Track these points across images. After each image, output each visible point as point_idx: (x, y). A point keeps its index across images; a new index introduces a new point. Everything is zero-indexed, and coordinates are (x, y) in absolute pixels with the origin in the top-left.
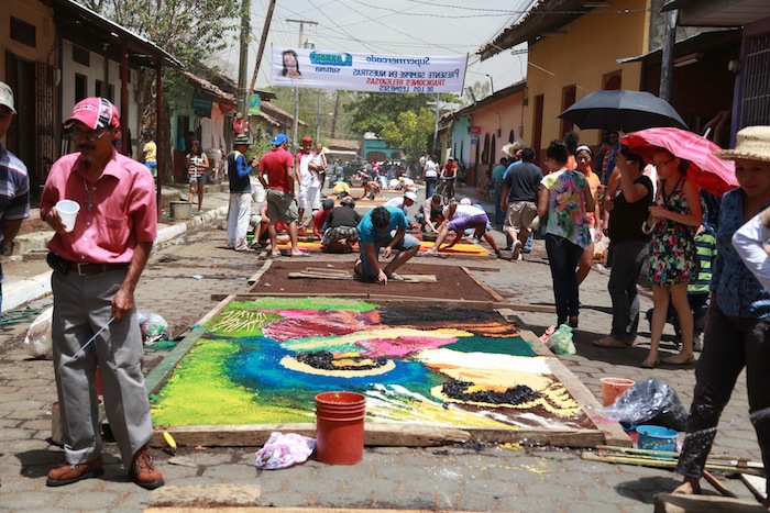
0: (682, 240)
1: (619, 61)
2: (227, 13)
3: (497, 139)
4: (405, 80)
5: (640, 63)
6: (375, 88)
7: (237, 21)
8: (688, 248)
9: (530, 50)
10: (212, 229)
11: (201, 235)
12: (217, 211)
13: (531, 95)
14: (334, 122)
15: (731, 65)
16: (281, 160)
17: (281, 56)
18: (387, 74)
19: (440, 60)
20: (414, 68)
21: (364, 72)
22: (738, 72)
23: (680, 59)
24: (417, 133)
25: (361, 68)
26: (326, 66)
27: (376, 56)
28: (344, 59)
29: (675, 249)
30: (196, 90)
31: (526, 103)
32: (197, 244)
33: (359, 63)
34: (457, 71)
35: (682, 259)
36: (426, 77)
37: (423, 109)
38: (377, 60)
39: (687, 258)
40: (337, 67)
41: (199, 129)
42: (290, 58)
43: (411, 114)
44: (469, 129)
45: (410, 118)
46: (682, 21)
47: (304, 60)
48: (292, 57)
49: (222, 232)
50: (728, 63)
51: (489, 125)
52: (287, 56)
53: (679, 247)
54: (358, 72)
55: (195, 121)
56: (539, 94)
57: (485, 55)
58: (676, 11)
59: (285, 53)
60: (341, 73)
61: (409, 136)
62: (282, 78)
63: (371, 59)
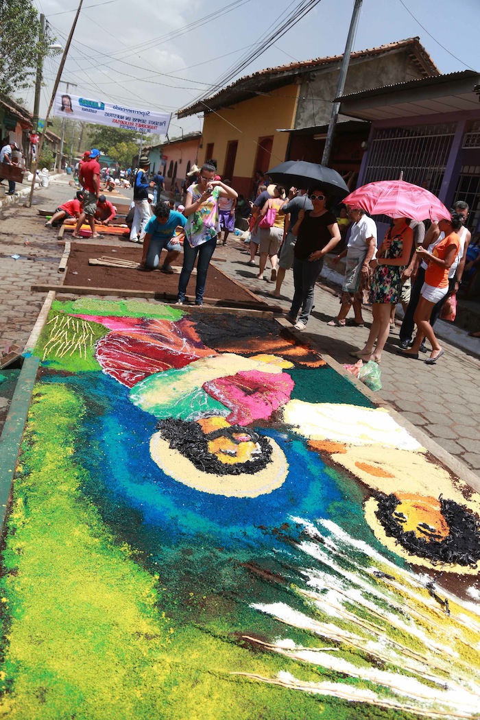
0: (392, 272)
1: (278, 130)
2: (28, 64)
3: (178, 164)
4: (135, 123)
5: (288, 134)
6: (117, 126)
7: (34, 70)
8: (395, 279)
9: (205, 116)
10: (20, 206)
11: (12, 210)
12: (21, 193)
13: (205, 143)
14: (80, 144)
15: (363, 144)
16: (90, 168)
17: (61, 98)
18: (125, 118)
19: (156, 114)
20: (141, 117)
21: (111, 115)
22: (366, 149)
23: (318, 135)
24: (128, 155)
25: (110, 112)
26: (88, 108)
27: (119, 106)
28: (99, 105)
29: (385, 278)
30: (6, 113)
31: (201, 147)
32: (11, 219)
33: (108, 109)
34: (165, 123)
35: (388, 286)
36: (147, 123)
37: (130, 142)
38: (119, 109)
39: (392, 285)
40: (95, 109)
41: (8, 137)
42: (66, 100)
43: (124, 144)
44: (161, 157)
45: (124, 146)
46: (343, 111)
47: (75, 103)
48: (68, 100)
49: (26, 209)
50: (361, 142)
51: (174, 156)
52: (65, 99)
53: (388, 277)
54: (107, 114)
55: (6, 133)
56: (210, 142)
57: (181, 115)
58: (339, 103)
59: (63, 96)
60: (97, 114)
61: (123, 156)
62: (61, 112)
63: (116, 107)
